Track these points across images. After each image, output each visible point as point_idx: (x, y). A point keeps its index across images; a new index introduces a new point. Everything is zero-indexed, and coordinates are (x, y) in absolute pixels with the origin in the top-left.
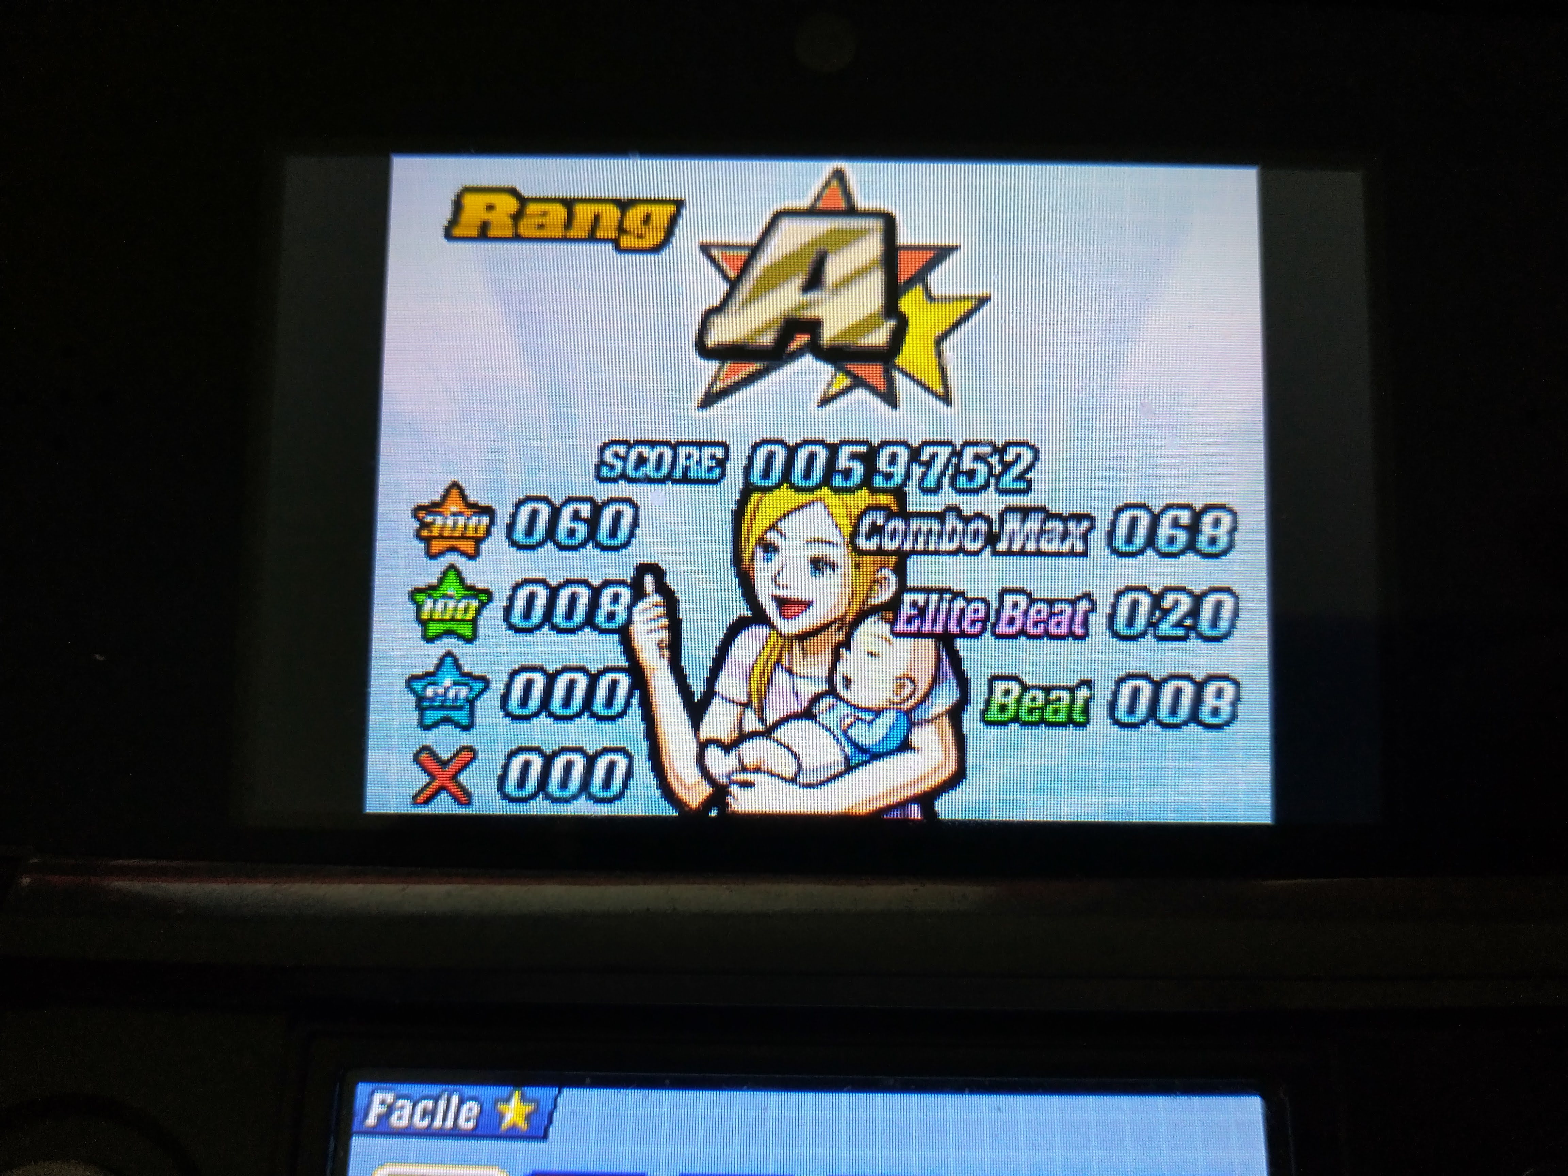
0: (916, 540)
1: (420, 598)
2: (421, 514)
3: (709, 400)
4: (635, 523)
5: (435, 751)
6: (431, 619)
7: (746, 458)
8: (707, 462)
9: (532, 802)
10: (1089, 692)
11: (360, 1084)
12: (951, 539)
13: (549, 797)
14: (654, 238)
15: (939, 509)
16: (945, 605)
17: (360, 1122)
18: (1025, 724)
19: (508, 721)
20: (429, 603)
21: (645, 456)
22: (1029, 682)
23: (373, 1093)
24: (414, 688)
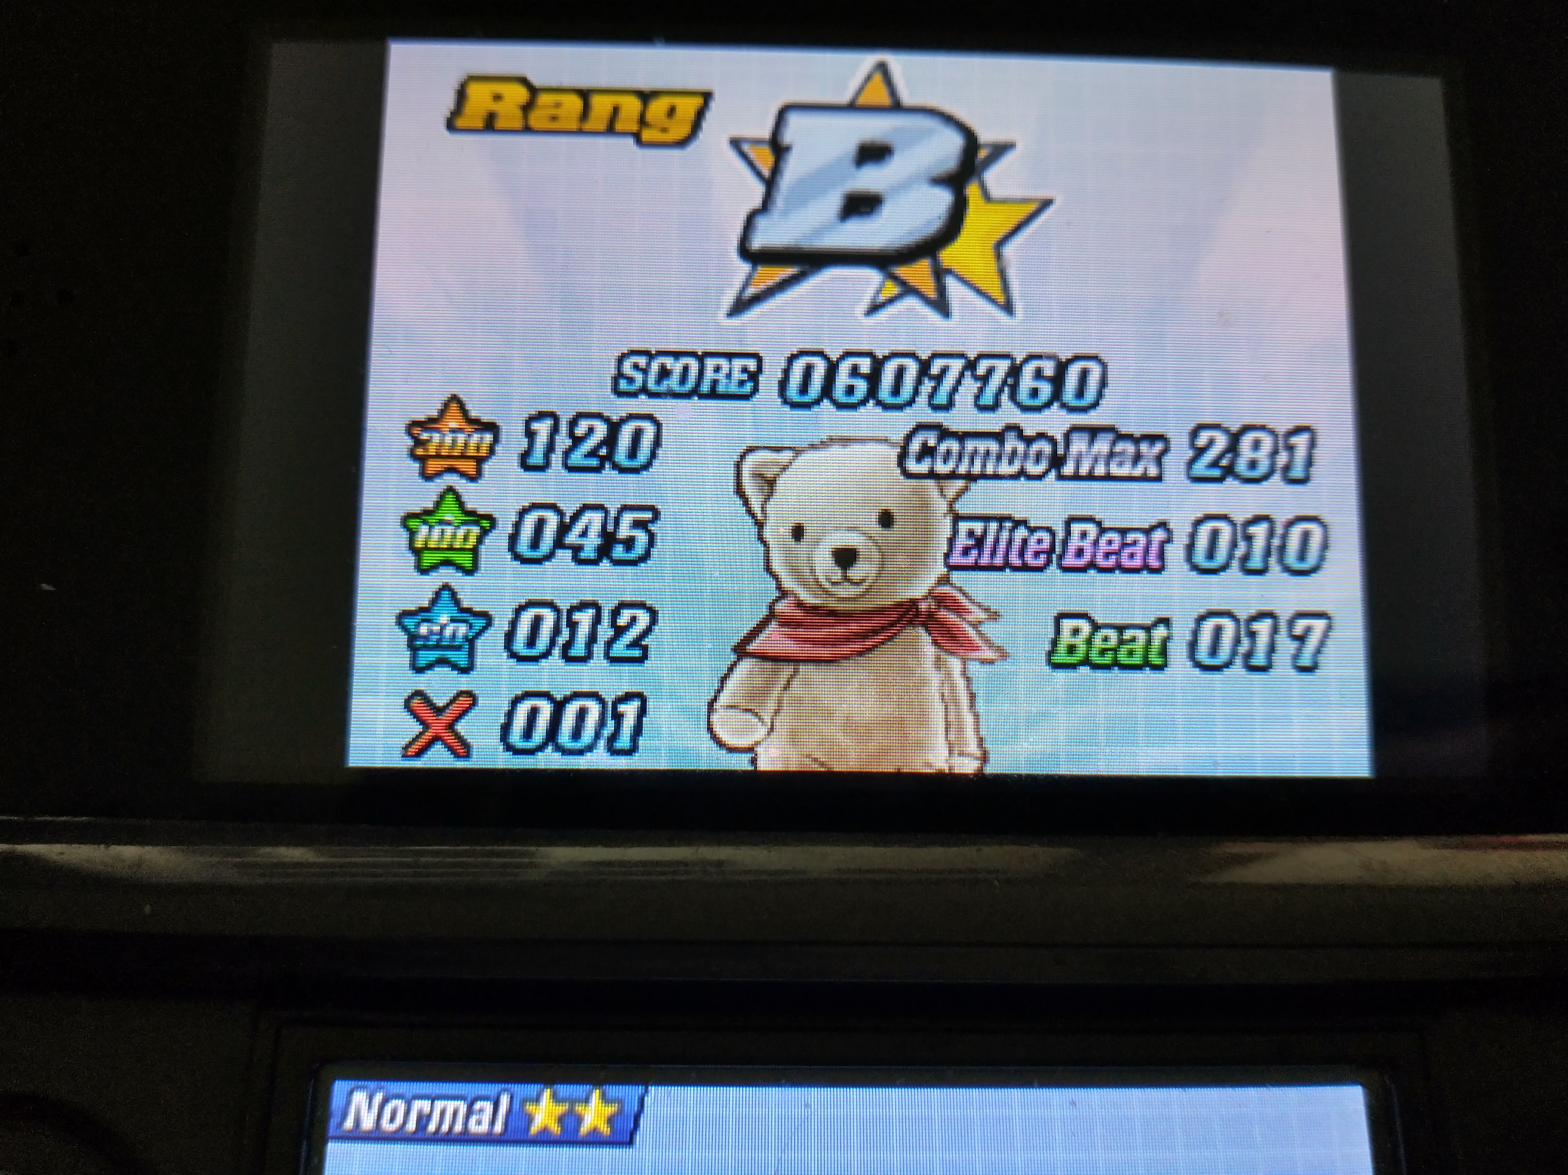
0: (972, 462)
1: (413, 523)
2: (416, 430)
3: (740, 306)
4: (657, 442)
5: (429, 697)
6: (427, 548)
7: (782, 372)
8: (737, 375)
9: (540, 754)
10: (1166, 631)
11: (337, 1082)
12: (1011, 462)
13: (559, 749)
14: (680, 131)
15: (997, 428)
16: (1005, 535)
17: (337, 1125)
18: (1096, 667)
19: (513, 662)
20: (424, 529)
21: (668, 368)
22: (1100, 621)
23: (351, 1092)
24: (406, 625)
